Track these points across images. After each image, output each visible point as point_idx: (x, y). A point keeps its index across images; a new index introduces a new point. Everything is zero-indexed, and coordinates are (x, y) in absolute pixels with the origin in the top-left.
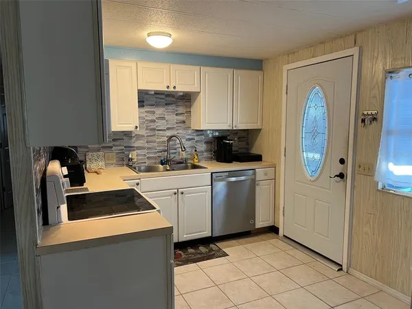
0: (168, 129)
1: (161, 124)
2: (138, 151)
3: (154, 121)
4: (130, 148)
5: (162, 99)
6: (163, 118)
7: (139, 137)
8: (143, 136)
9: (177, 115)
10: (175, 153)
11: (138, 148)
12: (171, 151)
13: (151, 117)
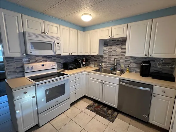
0: (117, 55)
1: (114, 53)
2: (105, 63)
3: (111, 52)
4: (102, 62)
5: (115, 42)
6: (115, 51)
7: (105, 58)
8: (107, 58)
9: (121, 49)
10: (119, 66)
11: (105, 62)
12: (117, 65)
13: (110, 50)
